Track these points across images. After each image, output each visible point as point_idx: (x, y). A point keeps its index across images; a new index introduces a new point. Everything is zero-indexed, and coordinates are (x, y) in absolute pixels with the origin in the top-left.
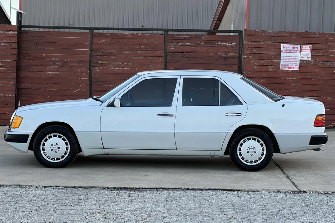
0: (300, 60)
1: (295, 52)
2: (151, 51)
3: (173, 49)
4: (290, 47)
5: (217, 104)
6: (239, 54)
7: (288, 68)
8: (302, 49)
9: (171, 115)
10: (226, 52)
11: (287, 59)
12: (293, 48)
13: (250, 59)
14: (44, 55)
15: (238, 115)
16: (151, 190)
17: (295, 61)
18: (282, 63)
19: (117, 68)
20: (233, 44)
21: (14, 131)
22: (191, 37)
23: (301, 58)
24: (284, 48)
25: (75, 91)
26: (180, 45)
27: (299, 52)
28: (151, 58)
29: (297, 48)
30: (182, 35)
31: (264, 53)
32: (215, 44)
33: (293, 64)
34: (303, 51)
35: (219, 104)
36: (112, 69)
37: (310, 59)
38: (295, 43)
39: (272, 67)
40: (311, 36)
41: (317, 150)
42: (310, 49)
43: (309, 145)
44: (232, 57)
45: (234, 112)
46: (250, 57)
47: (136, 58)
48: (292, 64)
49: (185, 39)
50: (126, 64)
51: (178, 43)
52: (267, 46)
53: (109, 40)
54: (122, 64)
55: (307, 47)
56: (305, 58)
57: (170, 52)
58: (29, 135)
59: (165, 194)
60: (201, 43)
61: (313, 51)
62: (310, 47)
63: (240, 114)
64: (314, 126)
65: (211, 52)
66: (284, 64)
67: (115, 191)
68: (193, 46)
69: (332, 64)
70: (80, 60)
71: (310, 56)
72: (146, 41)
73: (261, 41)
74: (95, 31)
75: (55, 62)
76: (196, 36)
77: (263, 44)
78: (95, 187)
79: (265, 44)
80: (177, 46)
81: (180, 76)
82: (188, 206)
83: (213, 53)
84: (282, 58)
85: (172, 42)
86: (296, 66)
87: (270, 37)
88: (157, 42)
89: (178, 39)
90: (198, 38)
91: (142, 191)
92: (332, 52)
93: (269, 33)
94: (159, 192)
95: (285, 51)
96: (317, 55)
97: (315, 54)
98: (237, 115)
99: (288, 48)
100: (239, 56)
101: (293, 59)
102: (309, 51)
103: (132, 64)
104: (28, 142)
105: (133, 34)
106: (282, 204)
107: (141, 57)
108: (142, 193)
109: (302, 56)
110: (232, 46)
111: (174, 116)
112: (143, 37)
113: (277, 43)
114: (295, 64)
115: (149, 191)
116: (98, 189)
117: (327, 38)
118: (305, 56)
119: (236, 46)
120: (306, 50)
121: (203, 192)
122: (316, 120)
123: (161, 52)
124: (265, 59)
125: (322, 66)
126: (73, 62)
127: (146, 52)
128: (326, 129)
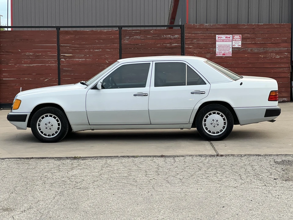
0: (232, 48)
1: (228, 41)
2: (108, 44)
3: (127, 42)
4: (223, 37)
5: (184, 84)
6: (181, 45)
7: (223, 55)
8: (233, 39)
9: (146, 95)
10: (171, 43)
11: (222, 47)
12: (226, 38)
13: (190, 48)
14: (19, 50)
15: (203, 93)
16: (92, 158)
17: (228, 48)
18: (217, 50)
19: (81, 60)
20: (176, 36)
21: (15, 112)
22: (141, 32)
23: (233, 46)
24: (218, 38)
25: (46, 80)
26: (132, 39)
27: (231, 41)
28: (108, 50)
29: (230, 38)
30: (134, 30)
31: (202, 42)
32: (161, 37)
33: (227, 51)
34: (234, 40)
35: (186, 84)
36: (76, 61)
37: (240, 47)
38: (227, 34)
39: (209, 54)
40: (241, 27)
41: (273, 121)
42: (240, 38)
43: (265, 117)
44: (175, 47)
45: (199, 91)
46: (190, 46)
47: (96, 50)
48: (225, 51)
49: (136, 34)
50: (88, 56)
51: (130, 37)
52: (205, 37)
53: (73, 36)
54: (85, 56)
55: (237, 37)
56: (237, 46)
57: (124, 45)
58: (26, 115)
59: (104, 161)
60: (150, 36)
61: (243, 39)
62: (240, 36)
63: (204, 92)
64: (269, 101)
65: (158, 44)
66: (219, 51)
67: (61, 161)
68: (142, 39)
69: (259, 50)
70: (50, 54)
71: (240, 44)
72: (104, 36)
73: (199, 32)
74: (61, 29)
75: (29, 56)
76: (145, 31)
77: (201, 35)
78: (45, 158)
79: (203, 36)
80: (129, 40)
81: (153, 61)
82: (119, 171)
83: (160, 44)
84: (217, 46)
85: (125, 36)
86: (229, 52)
87: (206, 29)
88: (113, 37)
89: (130, 34)
90: (147, 32)
91: (85, 159)
92: (258, 40)
93: (205, 26)
94: (99, 160)
95: (219, 41)
96: (246, 43)
97: (244, 42)
98: (201, 93)
99: (222, 38)
100: (182, 46)
101: (227, 47)
102: (240, 40)
103: (93, 56)
104: (26, 121)
105: (92, 31)
106: (200, 166)
107: (101, 50)
108: (84, 161)
109: (234, 44)
110: (176, 38)
111: (147, 95)
112: (101, 33)
113: (213, 34)
114: (228, 51)
115: (90, 159)
116: (47, 159)
117: (254, 29)
118: (236, 44)
119: (179, 38)
120: (237, 39)
121: (136, 159)
122: (270, 95)
123: (117, 45)
124: (203, 48)
125: (251, 52)
126: (44, 55)
127: (104, 45)
128: (279, 103)
